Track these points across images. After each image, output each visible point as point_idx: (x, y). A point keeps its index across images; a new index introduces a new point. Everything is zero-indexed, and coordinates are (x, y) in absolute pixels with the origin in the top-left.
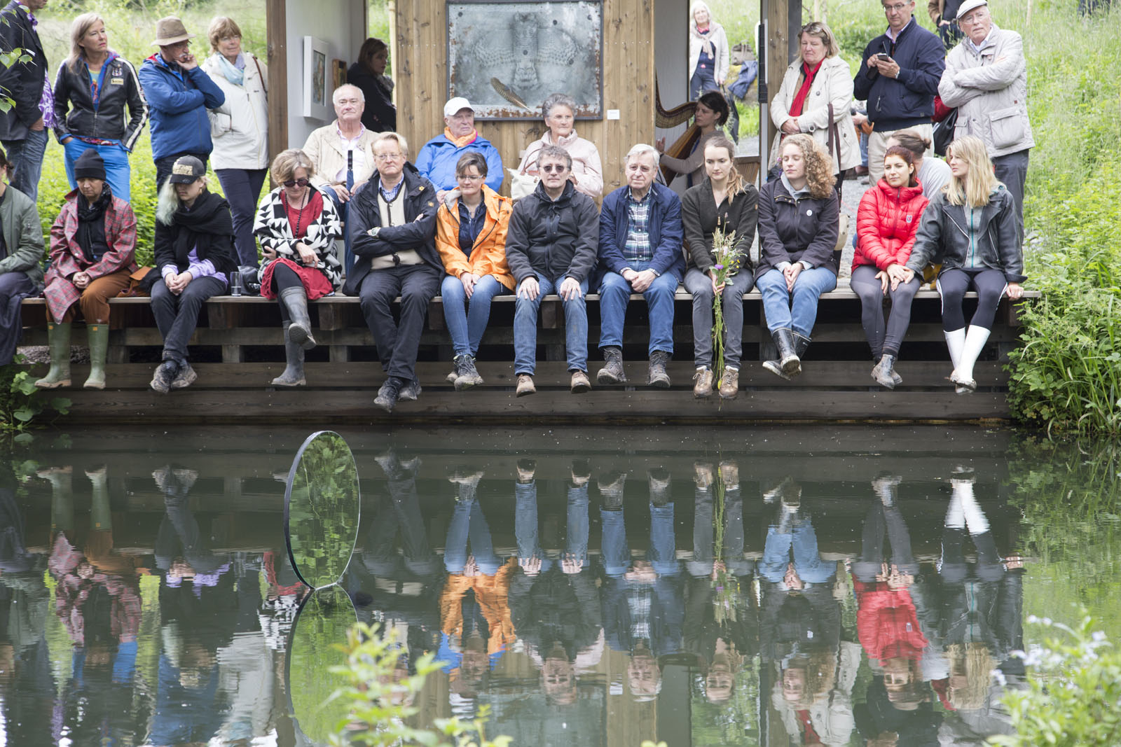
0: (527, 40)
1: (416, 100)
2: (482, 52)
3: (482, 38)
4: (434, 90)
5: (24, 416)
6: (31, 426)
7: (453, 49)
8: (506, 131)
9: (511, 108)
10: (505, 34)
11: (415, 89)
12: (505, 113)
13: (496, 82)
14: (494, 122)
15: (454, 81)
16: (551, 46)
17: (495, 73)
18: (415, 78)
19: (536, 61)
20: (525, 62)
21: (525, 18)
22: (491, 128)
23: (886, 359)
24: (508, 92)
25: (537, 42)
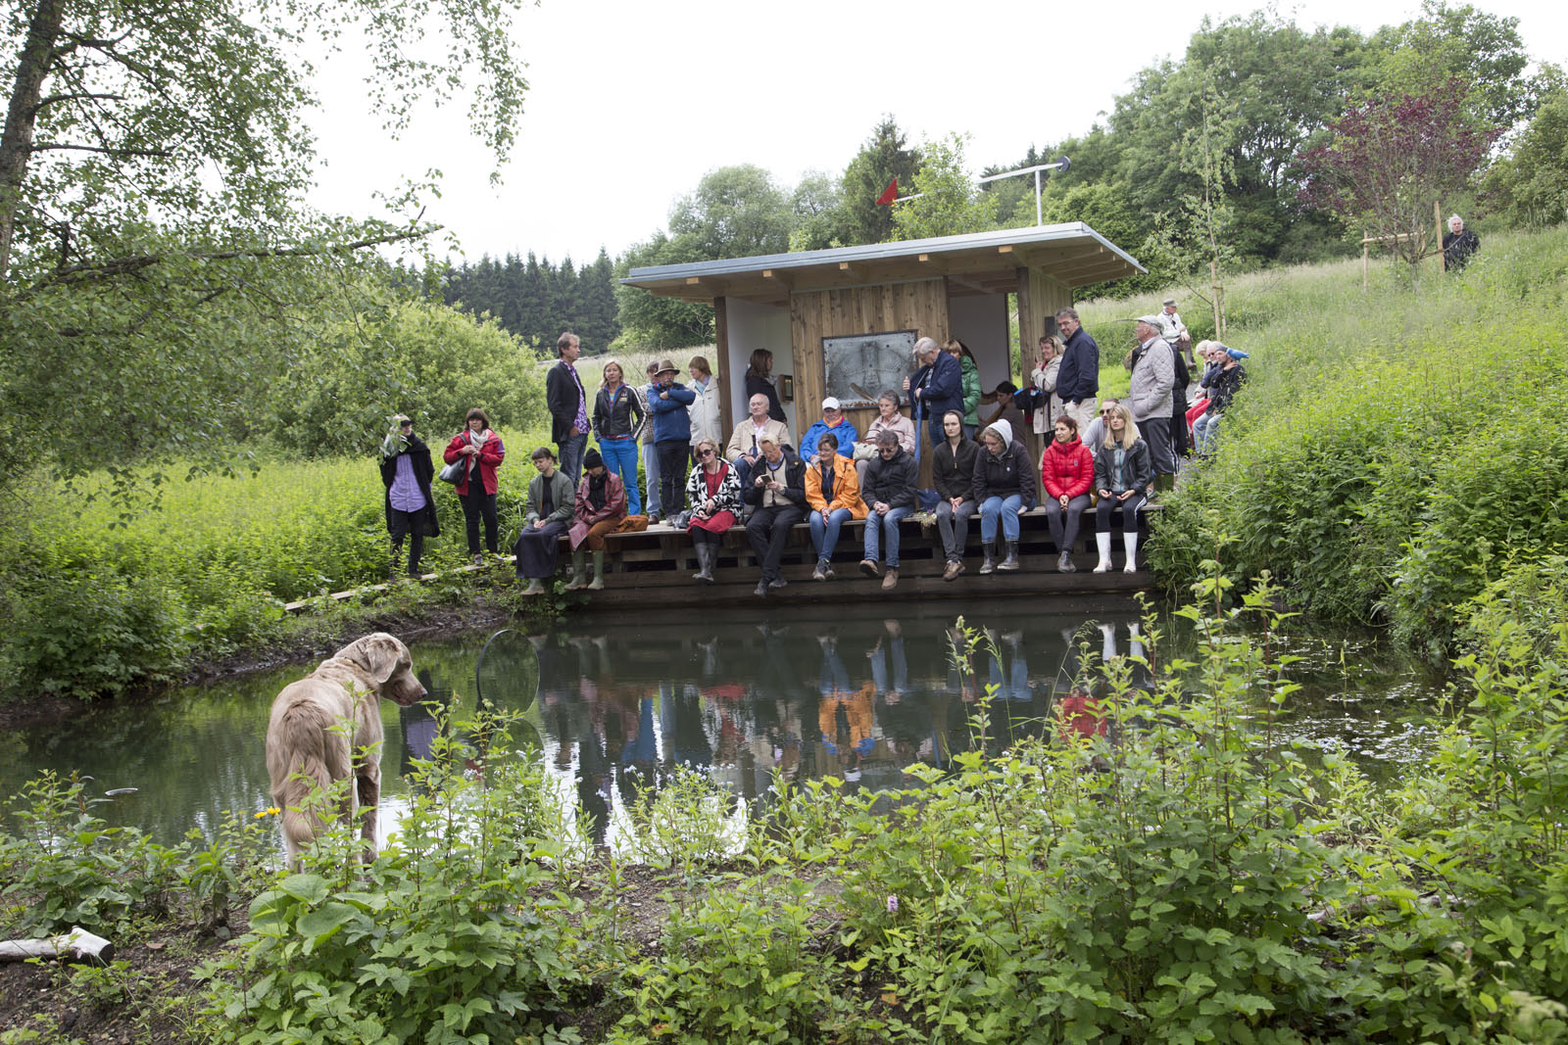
0: (870, 358)
1: (807, 400)
2: (845, 367)
3: (844, 359)
4: (818, 395)
5: (561, 606)
6: (563, 613)
7: (827, 367)
8: (862, 416)
9: (864, 401)
10: (857, 356)
11: (806, 393)
12: (860, 404)
13: (854, 385)
14: (854, 410)
15: (831, 388)
16: (887, 360)
17: (853, 380)
18: (806, 386)
19: (877, 371)
20: (871, 372)
21: (869, 344)
22: (853, 414)
23: (1064, 554)
24: (860, 391)
25: (877, 360)
